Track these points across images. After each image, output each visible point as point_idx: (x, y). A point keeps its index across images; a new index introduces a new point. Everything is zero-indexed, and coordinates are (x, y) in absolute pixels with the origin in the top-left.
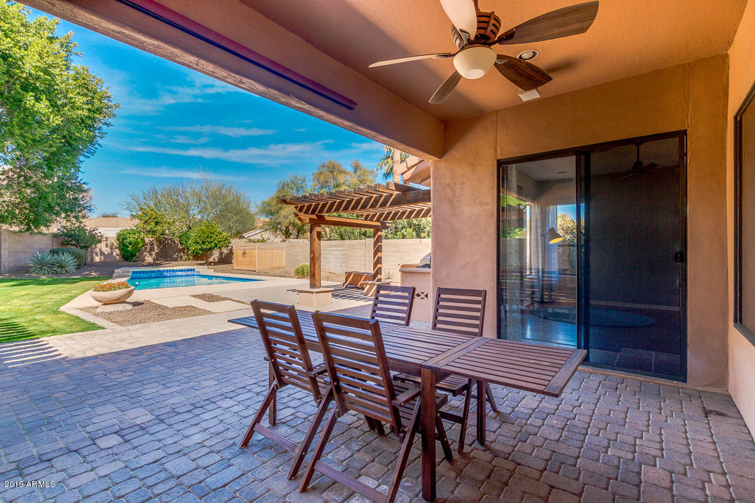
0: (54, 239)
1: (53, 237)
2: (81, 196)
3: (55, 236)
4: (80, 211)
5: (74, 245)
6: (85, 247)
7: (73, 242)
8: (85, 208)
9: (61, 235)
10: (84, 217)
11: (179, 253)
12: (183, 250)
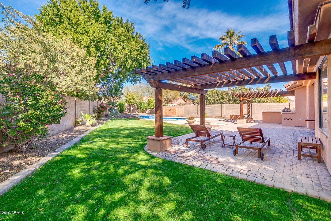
11: (137, 110)
12: (138, 109)
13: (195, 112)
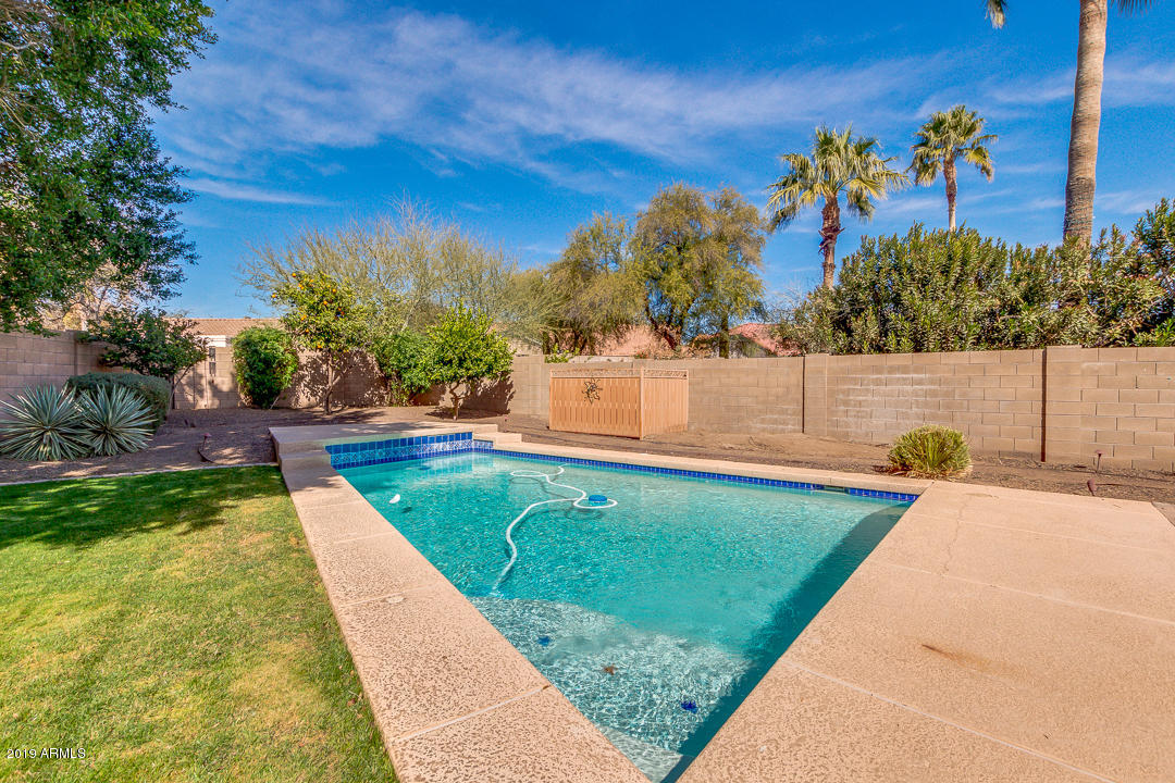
0: (80, 349)
1: (76, 342)
2: (166, 210)
3: (81, 339)
4: (160, 260)
5: (132, 365)
6: (164, 370)
7: (133, 358)
8: (177, 251)
9: (98, 339)
10: (175, 278)
11: (378, 388)
12: (385, 380)
13: (783, 412)
